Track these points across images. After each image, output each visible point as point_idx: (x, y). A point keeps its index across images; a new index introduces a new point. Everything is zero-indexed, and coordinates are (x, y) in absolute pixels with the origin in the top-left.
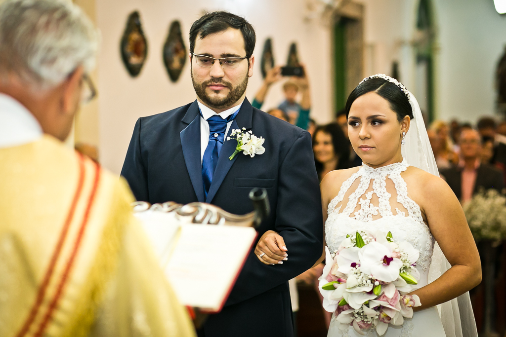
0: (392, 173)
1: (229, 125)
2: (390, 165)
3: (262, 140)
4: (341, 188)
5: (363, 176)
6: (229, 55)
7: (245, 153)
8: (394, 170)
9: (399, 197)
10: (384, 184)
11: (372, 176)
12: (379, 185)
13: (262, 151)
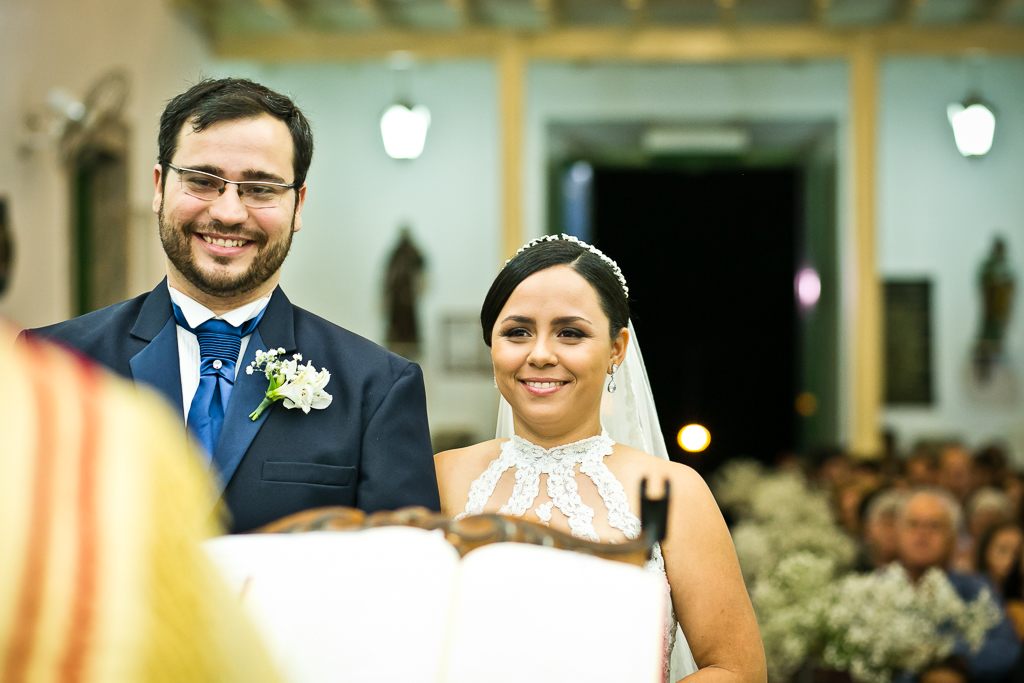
0: (585, 458)
1: (245, 342)
2: (581, 441)
3: (325, 376)
4: (470, 495)
5: (519, 467)
6: (261, 176)
7: (287, 405)
8: (589, 452)
9: (612, 516)
10: (573, 485)
11: (540, 467)
12: (562, 488)
13: (325, 401)
